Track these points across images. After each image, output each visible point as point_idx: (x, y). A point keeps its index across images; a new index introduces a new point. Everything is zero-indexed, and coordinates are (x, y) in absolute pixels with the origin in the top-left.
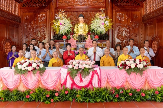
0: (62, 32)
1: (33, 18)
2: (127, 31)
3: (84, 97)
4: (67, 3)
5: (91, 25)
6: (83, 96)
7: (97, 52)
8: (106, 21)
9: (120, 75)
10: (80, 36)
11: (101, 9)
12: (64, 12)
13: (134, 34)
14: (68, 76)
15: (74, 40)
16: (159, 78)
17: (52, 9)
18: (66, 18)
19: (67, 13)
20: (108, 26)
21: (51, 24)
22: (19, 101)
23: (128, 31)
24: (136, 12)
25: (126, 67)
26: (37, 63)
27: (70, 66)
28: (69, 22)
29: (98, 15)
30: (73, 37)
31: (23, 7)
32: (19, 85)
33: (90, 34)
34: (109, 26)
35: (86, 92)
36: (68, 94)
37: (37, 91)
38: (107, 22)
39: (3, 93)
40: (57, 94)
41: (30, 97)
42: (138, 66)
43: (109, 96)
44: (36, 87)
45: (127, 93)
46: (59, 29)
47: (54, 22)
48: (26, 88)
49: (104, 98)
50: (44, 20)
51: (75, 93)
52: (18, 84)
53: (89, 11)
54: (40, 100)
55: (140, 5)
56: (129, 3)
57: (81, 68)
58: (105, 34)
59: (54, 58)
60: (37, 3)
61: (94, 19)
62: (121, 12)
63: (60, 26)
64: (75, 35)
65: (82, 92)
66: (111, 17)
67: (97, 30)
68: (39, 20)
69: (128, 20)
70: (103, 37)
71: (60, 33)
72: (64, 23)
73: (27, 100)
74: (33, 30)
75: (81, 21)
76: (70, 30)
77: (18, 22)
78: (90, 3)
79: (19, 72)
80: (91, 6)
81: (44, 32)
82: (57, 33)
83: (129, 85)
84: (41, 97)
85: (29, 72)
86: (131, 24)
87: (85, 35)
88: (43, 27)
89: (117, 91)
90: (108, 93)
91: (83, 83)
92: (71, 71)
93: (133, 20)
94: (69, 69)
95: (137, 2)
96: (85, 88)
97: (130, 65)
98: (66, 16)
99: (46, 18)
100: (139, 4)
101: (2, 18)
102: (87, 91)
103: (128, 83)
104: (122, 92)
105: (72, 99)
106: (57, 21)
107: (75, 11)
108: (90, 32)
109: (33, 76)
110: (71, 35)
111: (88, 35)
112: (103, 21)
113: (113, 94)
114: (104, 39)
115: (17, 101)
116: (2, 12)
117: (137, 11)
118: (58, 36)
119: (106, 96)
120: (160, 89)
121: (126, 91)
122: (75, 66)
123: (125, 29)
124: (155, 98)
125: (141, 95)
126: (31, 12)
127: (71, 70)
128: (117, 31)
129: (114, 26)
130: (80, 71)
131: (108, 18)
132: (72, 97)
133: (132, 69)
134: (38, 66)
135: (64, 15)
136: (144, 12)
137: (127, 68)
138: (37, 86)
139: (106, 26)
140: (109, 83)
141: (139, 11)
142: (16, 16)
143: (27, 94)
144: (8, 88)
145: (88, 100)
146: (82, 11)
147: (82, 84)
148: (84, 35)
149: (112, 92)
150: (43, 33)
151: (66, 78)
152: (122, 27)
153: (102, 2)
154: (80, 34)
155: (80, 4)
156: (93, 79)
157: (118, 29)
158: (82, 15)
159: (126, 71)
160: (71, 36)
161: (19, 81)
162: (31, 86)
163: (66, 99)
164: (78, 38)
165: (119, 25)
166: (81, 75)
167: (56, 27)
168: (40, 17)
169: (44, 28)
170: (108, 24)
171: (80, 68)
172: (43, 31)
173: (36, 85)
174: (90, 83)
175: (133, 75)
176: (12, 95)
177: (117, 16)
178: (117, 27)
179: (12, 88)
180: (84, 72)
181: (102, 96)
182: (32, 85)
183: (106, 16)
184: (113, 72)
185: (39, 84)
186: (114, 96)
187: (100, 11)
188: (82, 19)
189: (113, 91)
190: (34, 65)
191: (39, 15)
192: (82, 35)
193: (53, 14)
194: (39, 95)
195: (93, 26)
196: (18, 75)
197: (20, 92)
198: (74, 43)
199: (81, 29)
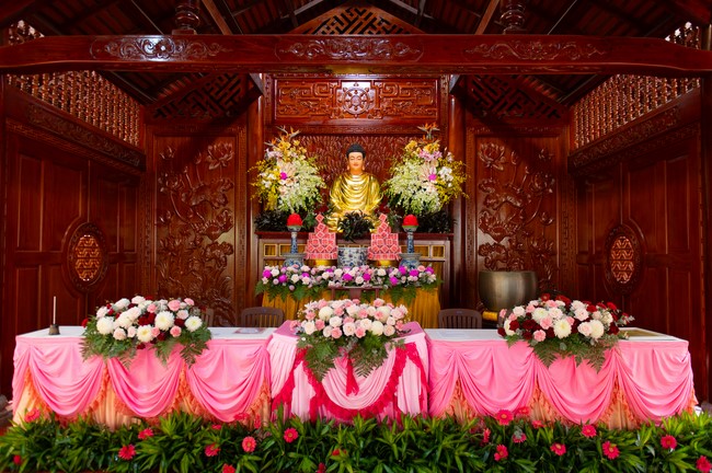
0: (289, 204)
1: (189, 156)
2: (516, 206)
3: (362, 456)
4: (309, 107)
5: (389, 182)
6: (358, 454)
8: (444, 168)
9: (511, 366)
10: (349, 216)
11: (425, 129)
12: (296, 137)
13: (539, 215)
14: (300, 367)
15: (330, 231)
16: (668, 378)
17: (257, 127)
18: (303, 157)
19: (306, 139)
20: (450, 185)
21: (254, 176)
22: (89, 470)
23: (519, 204)
24: (545, 140)
25: (535, 333)
26: (175, 313)
27: (309, 327)
28: (314, 170)
29: (415, 149)
30: (325, 221)
31: (156, 116)
32: (99, 400)
33: (386, 212)
34: (453, 186)
35: (371, 435)
36: (295, 441)
37: (168, 427)
38: (446, 171)
39: (27, 434)
40: (248, 443)
41: (138, 456)
42: (584, 329)
43: (467, 454)
44: (170, 411)
45: (542, 443)
46: (278, 192)
47: (260, 168)
48: (127, 411)
49: (446, 462)
50: (227, 163)
51: (325, 440)
52: (97, 397)
53: (384, 135)
54: (179, 467)
55: (558, 117)
57: (352, 334)
58: (439, 214)
60: (204, 104)
61: (399, 160)
63: (282, 182)
64: (335, 214)
65: (355, 435)
66: (461, 155)
67: (410, 200)
68: (209, 163)
69: (518, 166)
70: (434, 223)
71: (282, 207)
72: (297, 174)
73: (123, 468)
74: (188, 198)
75: (356, 168)
76: (314, 199)
77: (135, 167)
78: (387, 108)
79: (100, 348)
80: (391, 118)
81: (224, 205)
82: (272, 208)
83: (547, 408)
84: (182, 457)
85: (142, 346)
86: (529, 181)
87: (368, 214)
88: (223, 188)
89: (499, 433)
90: (461, 440)
91: (359, 397)
92: (309, 346)
93: (533, 170)
94: (304, 339)
96: (366, 419)
97: (551, 325)
98: (305, 151)
99: (236, 157)
100: (554, 113)
101: (70, 145)
102: (376, 432)
103: (542, 400)
104: (521, 437)
105: (312, 465)
106: (271, 164)
107: (333, 135)
108: (388, 205)
109: (157, 362)
110: (317, 212)
111: (378, 216)
112: (432, 169)
113: (484, 444)
114: (435, 231)
115: (82, 471)
117: (548, 135)
118: (272, 219)
119: (454, 455)
120: (679, 428)
121: (535, 431)
122: (327, 324)
123: (509, 198)
124: (661, 466)
126: (182, 136)
127: (311, 343)
128: (480, 206)
129: (471, 188)
130: (349, 347)
131: (450, 159)
132: (314, 455)
133: (559, 340)
134: (180, 323)
135: (297, 148)
136: (573, 138)
137: (540, 336)
138: (173, 405)
139: (443, 186)
140: (464, 399)
141: (555, 135)
142: (126, 147)
143: (125, 441)
145: (381, 470)
146: (359, 135)
147: (356, 402)
148: (365, 215)
149: (481, 438)
150: (222, 207)
151: (292, 374)
152: (497, 191)
153: (428, 106)
154: (350, 212)
155: (352, 110)
156: (400, 378)
157: (485, 197)
158: (359, 146)
159: (532, 349)
160: (320, 217)
161: (100, 384)
162: (148, 408)
163: (287, 466)
164: (343, 224)
165: (488, 184)
166: (350, 362)
167: (267, 186)
168: (212, 151)
169: (227, 190)
170: (451, 178)
171: (347, 334)
172: (223, 201)
173: (170, 403)
174: (389, 395)
175: (559, 370)
176: (63, 446)
177: (480, 154)
178: (480, 191)
179: (71, 415)
180: (364, 349)
181: (438, 454)
182: (152, 402)
183: (441, 150)
184: (480, 353)
185: (180, 396)
186: (487, 454)
187: (419, 135)
188: (360, 162)
189: (481, 431)
190: (164, 320)
191: (210, 147)
192: (357, 215)
193: (260, 142)
194: (176, 445)
195: (398, 184)
196: (99, 360)
197: (98, 431)
198: (330, 242)
199: (356, 195)
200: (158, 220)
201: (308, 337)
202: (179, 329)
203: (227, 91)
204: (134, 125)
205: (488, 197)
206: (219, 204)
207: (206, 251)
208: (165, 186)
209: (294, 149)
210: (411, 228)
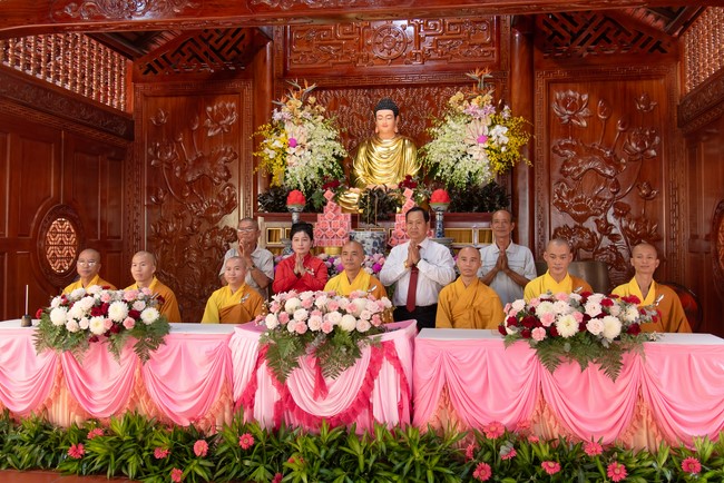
0: (298, 178)
1: (185, 121)
2: (604, 175)
4: (330, 53)
5: (427, 147)
7: (421, 266)
8: (498, 126)
9: (509, 372)
10: (372, 193)
11: (475, 75)
12: (313, 93)
14: (263, 367)
15: (343, 210)
16: (710, 390)
17: (265, 81)
18: (320, 118)
19: (326, 95)
20: (504, 149)
21: (257, 143)
22: (38, 468)
23: (608, 172)
24: (644, 84)
25: (534, 331)
27: (271, 321)
28: (335, 133)
29: (460, 102)
31: (145, 73)
32: (52, 397)
33: (412, 186)
34: (509, 150)
35: (336, 444)
36: (251, 448)
37: (119, 427)
38: (500, 132)
40: (200, 447)
41: (87, 455)
42: (594, 327)
43: (442, 469)
44: (124, 411)
45: (537, 461)
46: (285, 164)
47: (264, 133)
48: (80, 411)
49: (415, 476)
50: (229, 127)
52: (50, 393)
53: (425, 86)
54: (127, 469)
55: (663, 51)
56: (609, 42)
57: (318, 329)
58: (489, 188)
59: (228, 288)
60: (201, 55)
61: (440, 118)
62: (570, 85)
63: (290, 150)
66: (528, 110)
67: (453, 169)
68: (208, 129)
70: (481, 199)
72: (309, 140)
73: (74, 467)
74: (183, 172)
75: (385, 130)
76: (331, 171)
77: (119, 136)
78: (429, 50)
79: (53, 340)
80: (434, 63)
81: (226, 179)
82: (278, 184)
83: (552, 422)
84: (130, 457)
85: (95, 339)
86: (623, 140)
88: (224, 158)
89: (488, 448)
91: (328, 401)
92: (273, 342)
93: (631, 120)
94: (266, 334)
95: (650, 39)
96: (331, 428)
97: (553, 321)
98: (323, 109)
99: (240, 120)
100: (657, 46)
101: (38, 115)
102: (342, 441)
103: (546, 413)
104: (510, 453)
105: (269, 475)
106: (278, 129)
107: (361, 87)
110: (325, 187)
111: (403, 191)
112: (482, 128)
114: (482, 209)
115: (32, 469)
116: (42, 92)
117: (649, 76)
118: (276, 197)
119: (426, 468)
120: (709, 449)
121: (530, 448)
122: (291, 317)
123: (594, 164)
125: (603, 474)
126: (176, 96)
127: (274, 339)
128: (555, 176)
129: (541, 152)
130: (315, 343)
131: (506, 114)
132: (272, 465)
133: (563, 339)
134: (135, 314)
135: (312, 106)
136: (683, 81)
137: (539, 334)
138: (127, 406)
139: (496, 152)
140: (452, 408)
141: (659, 76)
142: (110, 113)
143: (73, 440)
144: (7, 411)
146: (394, 87)
147: (327, 408)
148: (391, 191)
149: (464, 453)
150: (224, 183)
151: (255, 373)
152: (579, 155)
153: (484, 45)
155: (384, 54)
156: (376, 381)
157: (561, 163)
158: (390, 101)
159: (534, 351)
160: (329, 194)
161: (54, 379)
162: (101, 407)
163: (242, 474)
164: (363, 202)
165: (566, 146)
166: (318, 361)
167: (271, 157)
168: (212, 113)
169: (230, 161)
170: (506, 140)
171: (313, 328)
172: (224, 175)
173: (124, 403)
174: (364, 400)
175: (570, 374)
176: (14, 442)
177: (555, 107)
178: (556, 155)
179: (25, 412)
180: (332, 347)
182: (106, 401)
183: (494, 104)
184: (472, 355)
185: (136, 396)
186: (467, 470)
187: (471, 83)
188: (391, 122)
190: (118, 311)
191: (209, 109)
192: (380, 190)
193: (268, 100)
194: (126, 446)
195: (437, 151)
196: (52, 353)
197: (51, 430)
198: (342, 225)
199: (385, 163)
200: (149, 199)
201: (269, 331)
202: (133, 321)
203: (230, 38)
204: (120, 84)
205: (566, 163)
206: (220, 179)
207: (204, 238)
208: (157, 158)
209: (309, 107)
210: (439, 206)
